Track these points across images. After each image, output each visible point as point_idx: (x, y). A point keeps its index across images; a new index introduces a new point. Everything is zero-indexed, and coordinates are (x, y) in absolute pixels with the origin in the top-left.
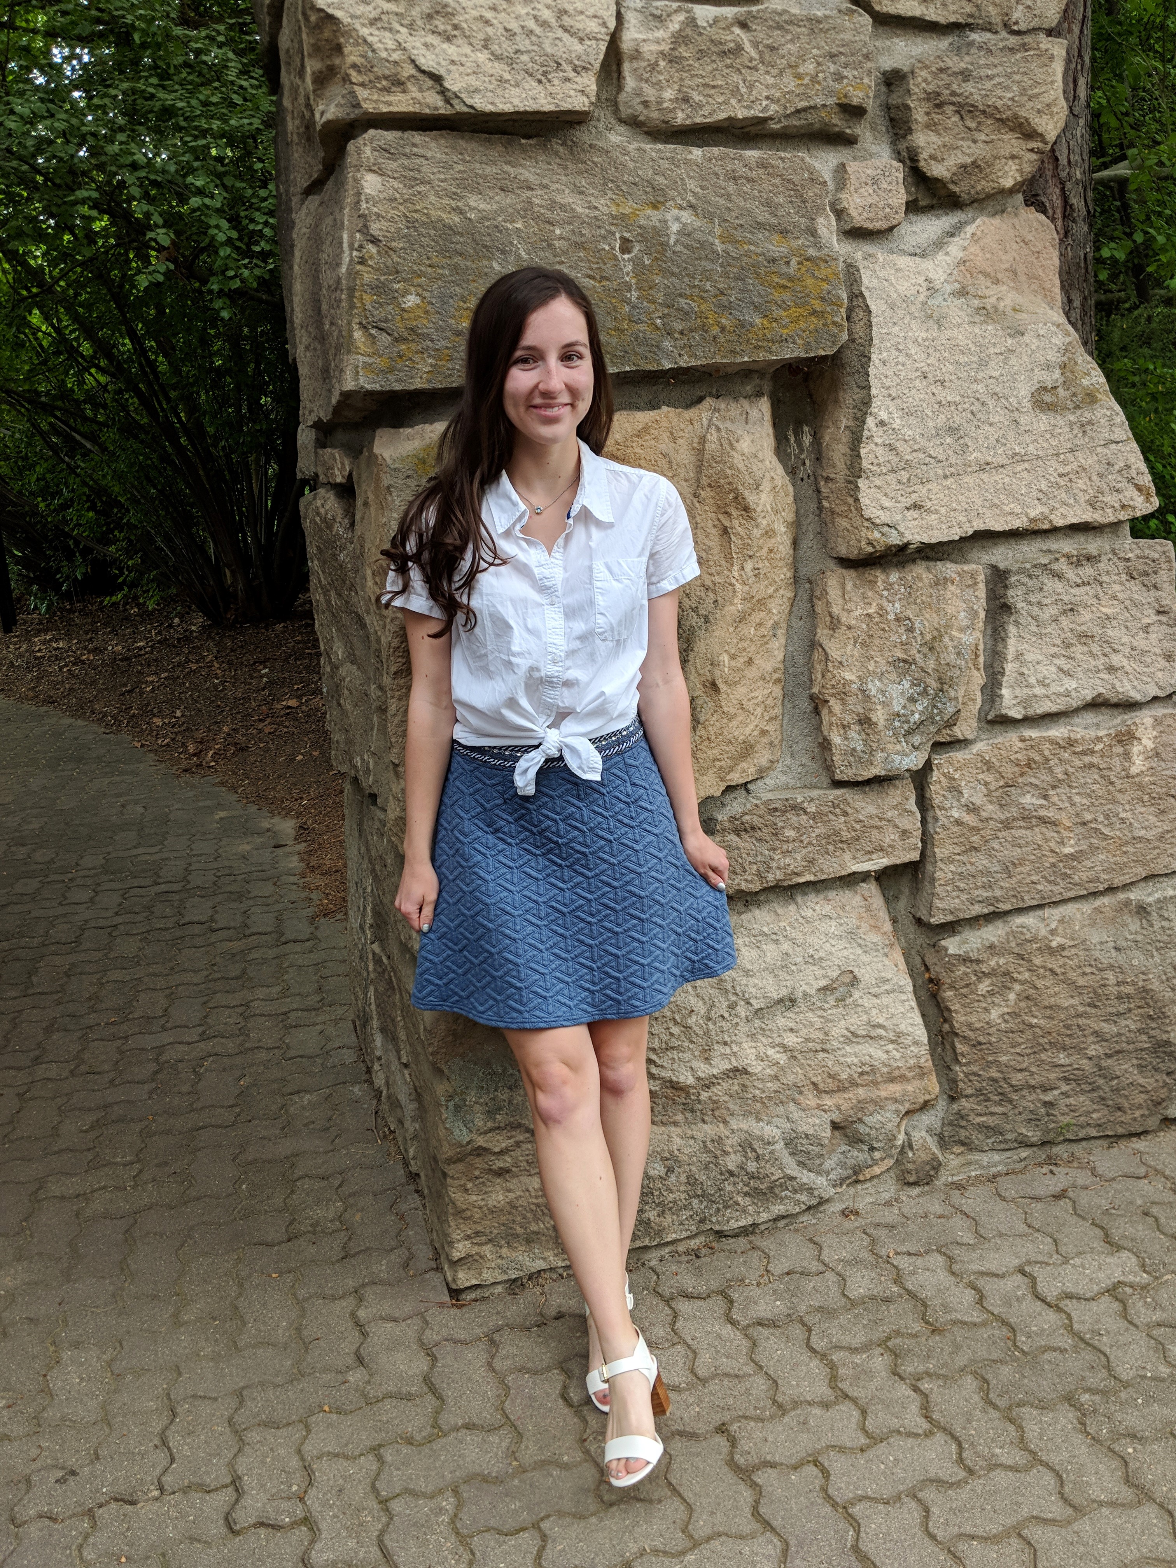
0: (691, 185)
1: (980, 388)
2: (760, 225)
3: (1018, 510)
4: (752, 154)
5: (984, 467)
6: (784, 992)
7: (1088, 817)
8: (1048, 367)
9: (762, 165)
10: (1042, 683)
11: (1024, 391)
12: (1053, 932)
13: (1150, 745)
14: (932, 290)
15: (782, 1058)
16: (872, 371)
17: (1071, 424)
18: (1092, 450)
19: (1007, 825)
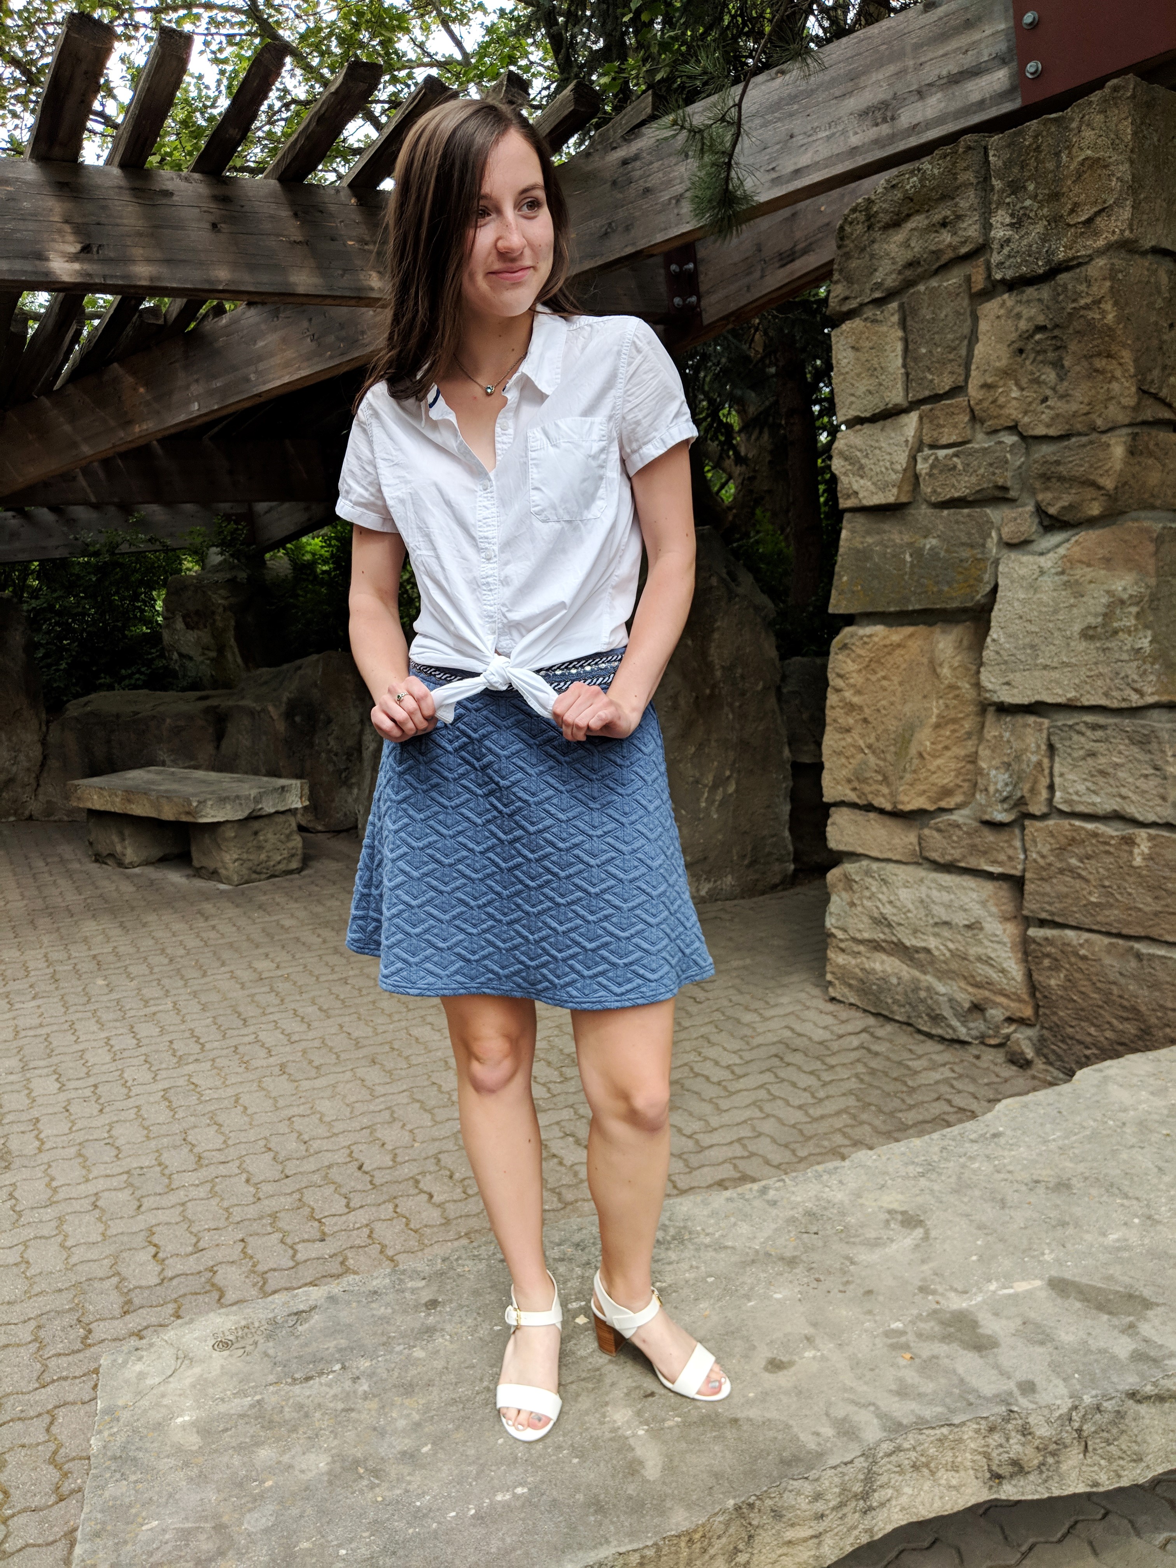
0: (941, 527)
1: (1051, 625)
2: (963, 544)
3: (1060, 692)
4: (966, 511)
5: (1045, 667)
6: (948, 919)
7: (1107, 883)
8: (1096, 615)
9: (969, 515)
10: (1077, 793)
11: (1077, 628)
12: (1081, 945)
13: (1146, 851)
14: (1042, 572)
15: (948, 954)
16: (993, 614)
17: (1097, 649)
18: (1108, 665)
19: (1061, 871)
